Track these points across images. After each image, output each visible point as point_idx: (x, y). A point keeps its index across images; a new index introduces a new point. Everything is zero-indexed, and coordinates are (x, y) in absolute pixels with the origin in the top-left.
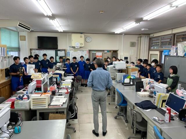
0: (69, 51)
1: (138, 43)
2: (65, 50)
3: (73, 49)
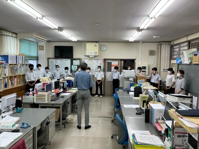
0: (84, 60)
3: (88, 58)
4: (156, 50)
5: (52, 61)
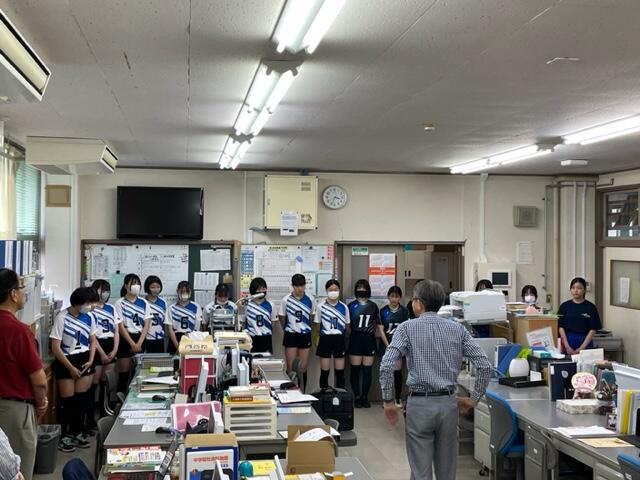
0: (251, 248)
1: (549, 210)
2: (231, 246)
3: (268, 241)
4: (541, 205)
5: (104, 253)
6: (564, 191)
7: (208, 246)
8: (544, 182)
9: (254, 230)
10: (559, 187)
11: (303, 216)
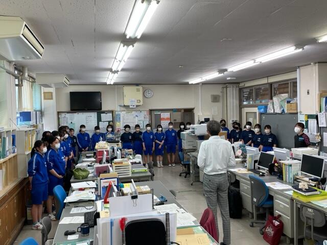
1: (223, 96)
2: (112, 112)
3: (125, 110)
4: (220, 94)
5: (66, 116)
6: (228, 89)
7: (104, 112)
8: (221, 86)
9: (120, 106)
10: (226, 87)
11: (137, 100)
